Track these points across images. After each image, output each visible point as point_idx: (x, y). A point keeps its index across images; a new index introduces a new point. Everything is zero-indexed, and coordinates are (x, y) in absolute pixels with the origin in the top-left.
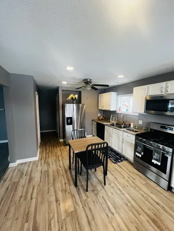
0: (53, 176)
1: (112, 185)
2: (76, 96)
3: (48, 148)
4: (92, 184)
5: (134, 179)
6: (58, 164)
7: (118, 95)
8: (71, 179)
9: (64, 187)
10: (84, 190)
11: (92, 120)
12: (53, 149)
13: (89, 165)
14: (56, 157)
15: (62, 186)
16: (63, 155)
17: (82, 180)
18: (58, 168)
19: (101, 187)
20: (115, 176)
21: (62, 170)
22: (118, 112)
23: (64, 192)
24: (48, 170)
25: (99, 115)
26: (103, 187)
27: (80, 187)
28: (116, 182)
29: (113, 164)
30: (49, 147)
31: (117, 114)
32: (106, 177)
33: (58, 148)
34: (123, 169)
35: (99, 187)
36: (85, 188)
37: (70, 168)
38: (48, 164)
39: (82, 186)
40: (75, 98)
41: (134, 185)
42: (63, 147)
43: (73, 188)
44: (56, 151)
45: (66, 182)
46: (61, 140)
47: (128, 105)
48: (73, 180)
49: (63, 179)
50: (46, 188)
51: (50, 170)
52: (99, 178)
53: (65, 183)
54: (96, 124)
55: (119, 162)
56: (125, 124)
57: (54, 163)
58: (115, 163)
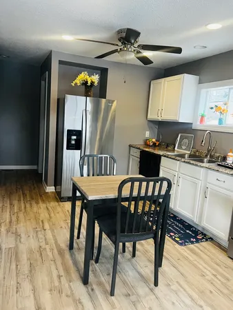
0: (28, 259)
1: (173, 287)
2: (95, 78)
3: (15, 202)
4: (125, 283)
5: (228, 280)
6: (41, 236)
7: (200, 82)
8: (72, 269)
9: (57, 284)
10: (105, 292)
11: (130, 146)
12: (28, 206)
13: (123, 231)
14: (37, 223)
15: (52, 281)
16: (53, 220)
17: (100, 272)
18: (43, 244)
19: (147, 289)
20: (182, 271)
21: (52, 250)
22: (197, 125)
23: (55, 293)
24: (17, 246)
25: (147, 134)
26: (151, 290)
27: (95, 287)
28: (182, 283)
29: (177, 246)
30: (19, 200)
31: (194, 131)
32: (160, 270)
33: (42, 206)
34: (201, 258)
35: (142, 290)
36: (109, 288)
37: (71, 247)
38: (17, 235)
39: (100, 284)
40: (92, 83)
41: (225, 291)
42: (53, 204)
43: (78, 286)
44: (35, 209)
45: (62, 273)
46: (50, 189)
47: (223, 107)
48: (78, 270)
49: (53, 267)
50: (13, 283)
51: (23, 248)
52: (141, 270)
53: (59, 277)
54: (138, 154)
55: (192, 243)
56: (211, 157)
57: (32, 234)
58: (181, 244)
